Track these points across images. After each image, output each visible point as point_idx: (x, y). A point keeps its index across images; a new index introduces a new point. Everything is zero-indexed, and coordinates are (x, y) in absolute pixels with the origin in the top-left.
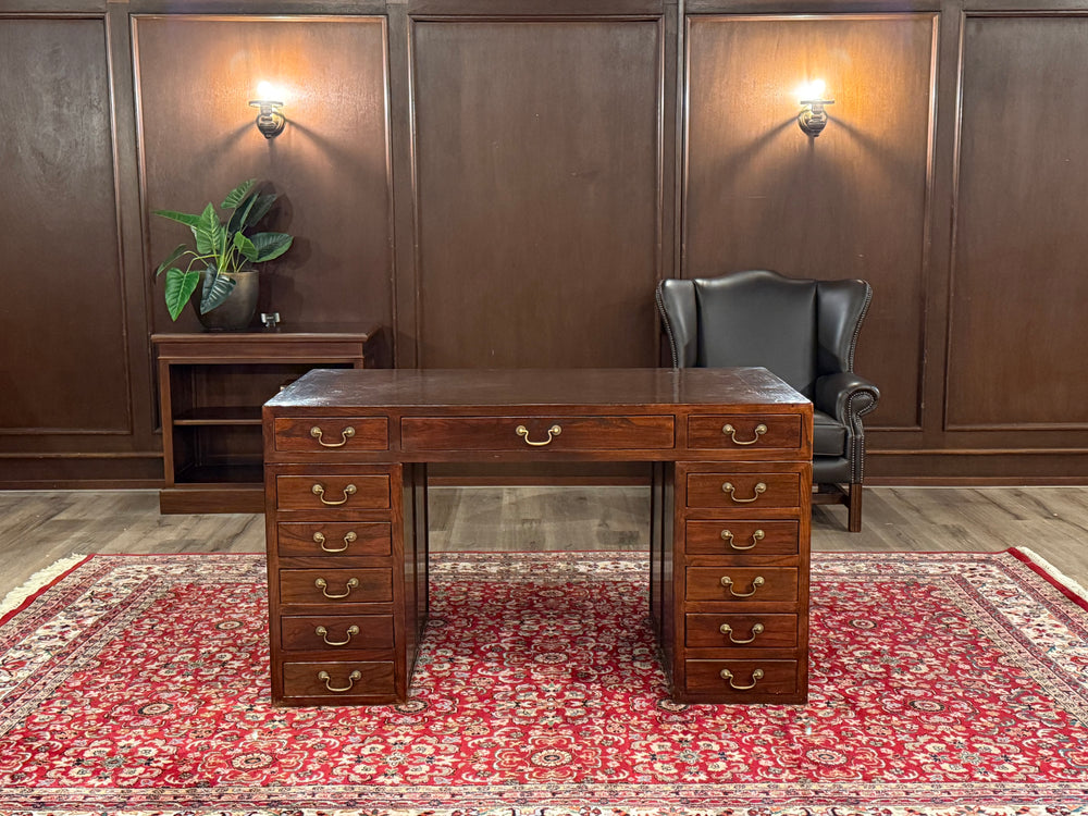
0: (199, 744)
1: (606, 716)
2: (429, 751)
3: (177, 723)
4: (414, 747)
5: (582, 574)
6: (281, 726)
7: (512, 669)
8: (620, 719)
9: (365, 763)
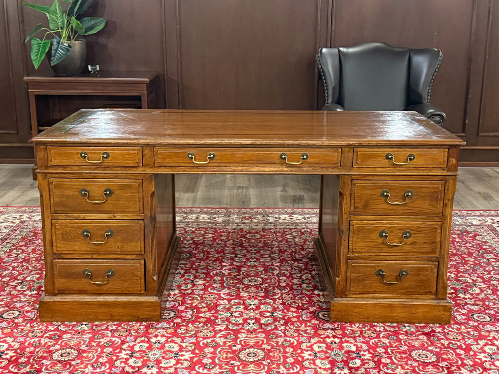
0: (34, 342)
1: (286, 324)
2: (176, 348)
3: (22, 325)
4: (167, 345)
5: (271, 223)
6: (86, 328)
7: (229, 288)
8: (294, 326)
9: (135, 357)
